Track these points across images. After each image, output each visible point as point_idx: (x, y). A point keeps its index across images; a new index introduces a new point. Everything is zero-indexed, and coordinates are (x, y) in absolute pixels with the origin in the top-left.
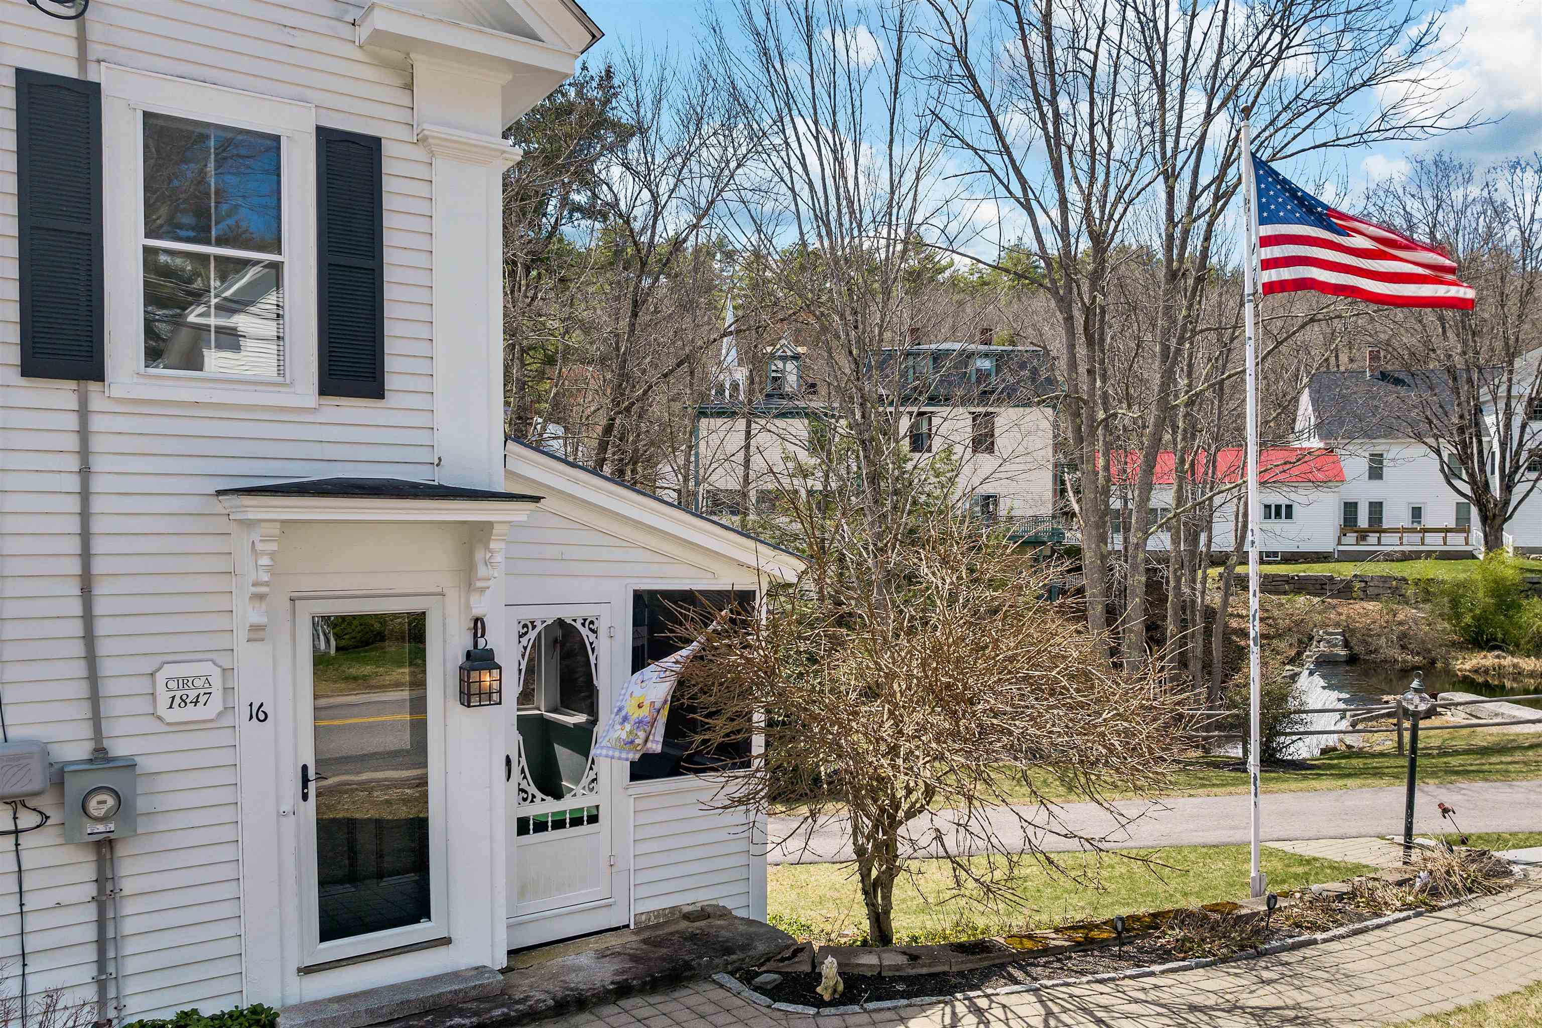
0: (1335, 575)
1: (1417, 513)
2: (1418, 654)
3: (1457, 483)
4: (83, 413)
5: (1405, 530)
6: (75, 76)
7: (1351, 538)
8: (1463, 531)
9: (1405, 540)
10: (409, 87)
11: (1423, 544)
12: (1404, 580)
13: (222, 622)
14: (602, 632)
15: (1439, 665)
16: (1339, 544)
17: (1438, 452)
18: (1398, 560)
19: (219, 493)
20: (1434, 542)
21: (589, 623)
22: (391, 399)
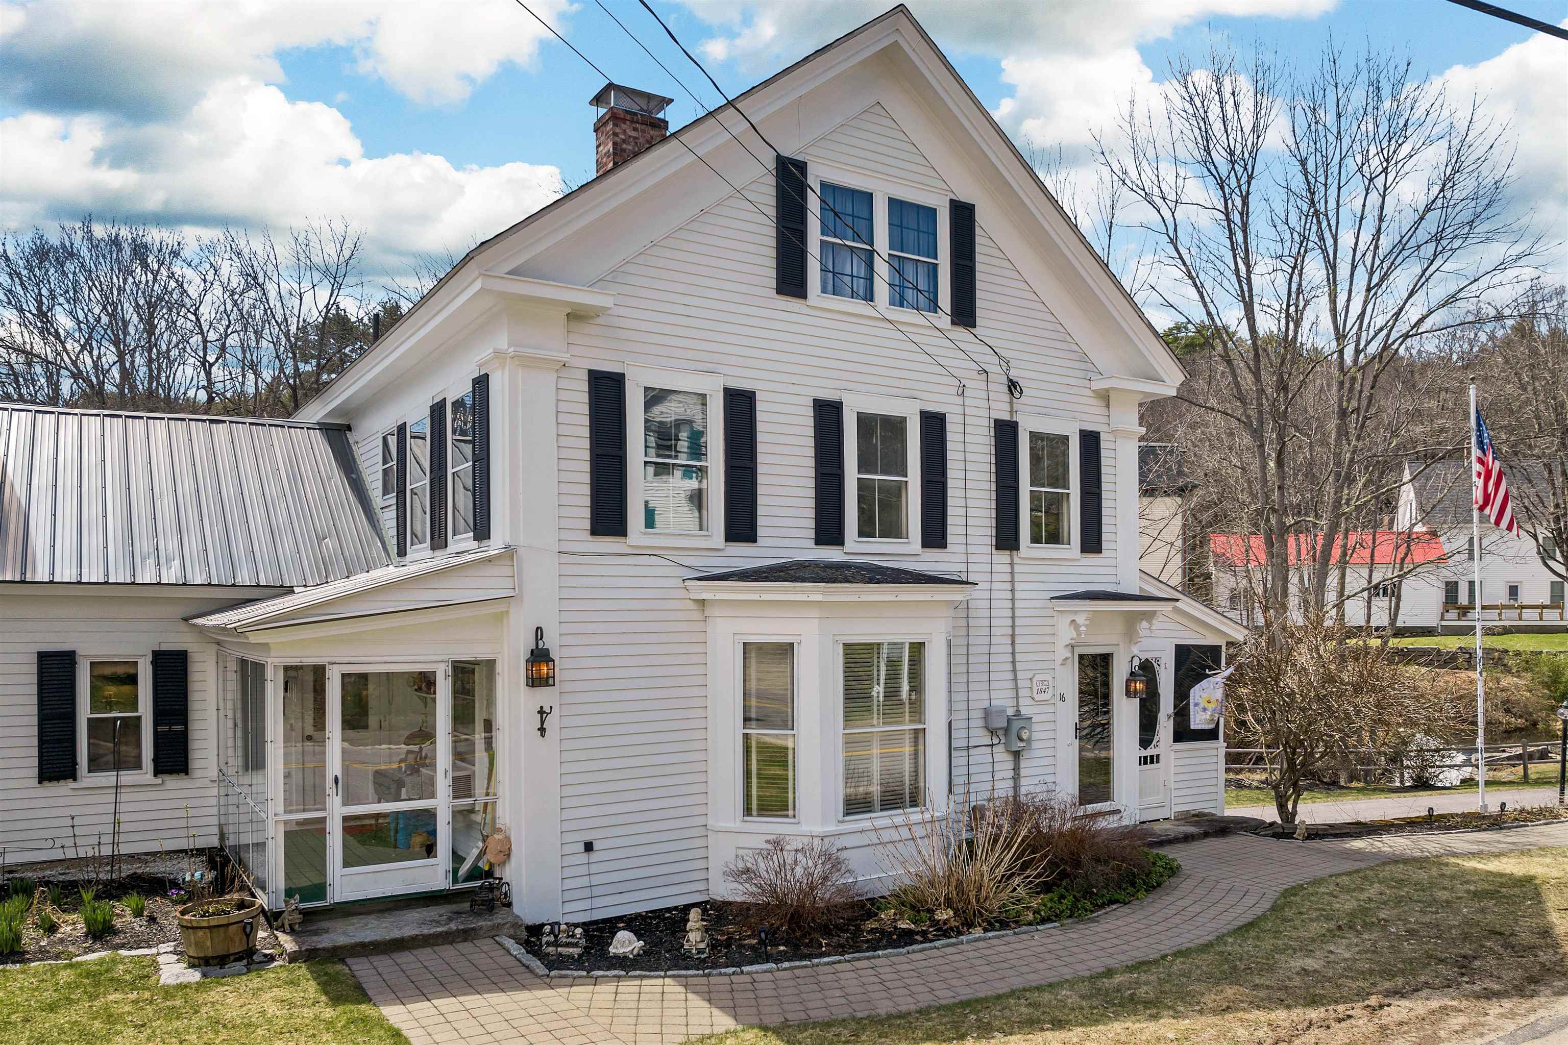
0: (1441, 648)
1: (1513, 591)
2: (1521, 717)
3: (1551, 563)
4: (1012, 564)
5: (1503, 607)
6: (1009, 419)
7: (1453, 614)
8: (1558, 607)
9: (1503, 617)
10: (1108, 406)
11: (1520, 619)
12: (1506, 651)
13: (1050, 656)
14: (1162, 666)
15: (1540, 726)
16: (1442, 619)
17: (1535, 537)
18: (1499, 634)
19: (1052, 598)
20: (1531, 617)
21: (1157, 660)
22: (1105, 553)
